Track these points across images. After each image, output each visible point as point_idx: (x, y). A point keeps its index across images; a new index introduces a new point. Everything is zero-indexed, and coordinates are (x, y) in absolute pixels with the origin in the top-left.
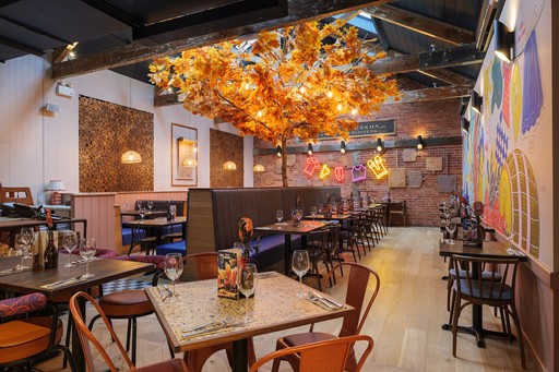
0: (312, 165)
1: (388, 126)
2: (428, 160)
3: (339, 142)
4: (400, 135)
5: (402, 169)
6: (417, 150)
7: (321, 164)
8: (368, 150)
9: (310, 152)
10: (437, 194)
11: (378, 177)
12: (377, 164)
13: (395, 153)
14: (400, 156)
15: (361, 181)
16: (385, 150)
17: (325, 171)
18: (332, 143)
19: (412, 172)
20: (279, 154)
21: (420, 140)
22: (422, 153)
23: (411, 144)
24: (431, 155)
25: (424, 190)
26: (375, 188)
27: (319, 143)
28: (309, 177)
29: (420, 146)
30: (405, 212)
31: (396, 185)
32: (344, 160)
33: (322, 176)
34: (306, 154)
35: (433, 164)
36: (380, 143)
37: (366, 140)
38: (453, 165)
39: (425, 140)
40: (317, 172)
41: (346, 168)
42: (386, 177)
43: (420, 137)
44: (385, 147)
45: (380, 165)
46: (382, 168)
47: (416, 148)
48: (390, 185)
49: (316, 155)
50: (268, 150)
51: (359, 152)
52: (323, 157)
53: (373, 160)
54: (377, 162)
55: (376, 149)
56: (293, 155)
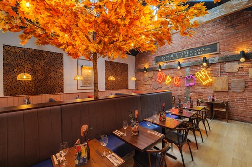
0: (161, 77)
1: (213, 48)
2: (251, 70)
3: (177, 62)
4: (222, 53)
5: (225, 78)
7: (166, 76)
8: (196, 66)
9: (160, 70)
11: (204, 83)
12: (203, 75)
13: (219, 66)
14: (222, 68)
15: (191, 86)
16: (209, 65)
17: (169, 80)
18: (173, 63)
19: (234, 80)
20: (145, 71)
21: (243, 54)
22: (245, 65)
25: (246, 94)
26: (202, 91)
27: (165, 64)
28: (160, 83)
29: (242, 59)
30: (228, 109)
31: (219, 89)
32: (180, 73)
33: (167, 82)
34: (158, 70)
36: (205, 60)
37: (195, 59)
39: (247, 54)
40: (164, 80)
41: (181, 78)
42: (211, 84)
43: (243, 52)
44: (210, 62)
45: (205, 75)
46: (206, 77)
47: (238, 61)
48: (213, 89)
49: (163, 71)
50: (141, 69)
51: (190, 68)
52: (168, 72)
53: (200, 72)
54: (203, 74)
55: (202, 65)
56: (152, 72)
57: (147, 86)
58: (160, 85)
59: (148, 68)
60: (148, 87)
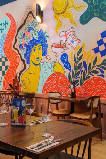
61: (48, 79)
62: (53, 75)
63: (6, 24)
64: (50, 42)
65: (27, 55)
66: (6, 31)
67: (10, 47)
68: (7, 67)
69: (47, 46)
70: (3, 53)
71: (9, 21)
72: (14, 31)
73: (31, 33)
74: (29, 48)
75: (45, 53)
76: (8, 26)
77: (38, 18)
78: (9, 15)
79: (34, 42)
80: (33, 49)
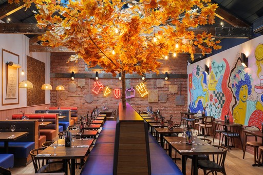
0: (98, 87)
2: (170, 86)
5: (156, 91)
6: (165, 80)
7: (105, 86)
8: (136, 79)
9: (97, 78)
10: (175, 106)
11: (142, 96)
13: (152, 81)
14: (155, 83)
15: (131, 98)
16: (146, 79)
17: (107, 92)
19: (161, 93)
20: (73, 78)
21: (167, 75)
22: (167, 82)
23: (161, 77)
24: (172, 84)
25: (168, 104)
26: (140, 103)
27: (103, 72)
28: (96, 95)
29: (166, 78)
31: (153, 101)
32: (120, 84)
33: (105, 94)
34: (94, 79)
35: (173, 89)
36: (144, 75)
38: (183, 90)
39: (169, 75)
40: (102, 91)
41: (121, 90)
42: (147, 96)
43: (167, 73)
44: (146, 77)
45: (143, 88)
46: (144, 90)
47: (164, 79)
48: (149, 101)
49: (101, 80)
50: (63, 74)
51: (130, 80)
52: (106, 82)
53: (139, 85)
54: (141, 87)
55: (141, 79)
56: (84, 79)
57: (74, 99)
58: (95, 98)
59: (77, 74)
60: (77, 100)
61: (252, 115)
62: (255, 111)
63: (223, 66)
64: (253, 84)
65: (237, 92)
66: (223, 73)
67: (226, 86)
68: (223, 101)
69: (251, 88)
70: (221, 90)
71: (225, 65)
72: (229, 73)
73: (240, 75)
74: (239, 87)
75: (250, 92)
76: (225, 68)
77: (244, 64)
78: (225, 60)
79: (242, 83)
80: (241, 89)
